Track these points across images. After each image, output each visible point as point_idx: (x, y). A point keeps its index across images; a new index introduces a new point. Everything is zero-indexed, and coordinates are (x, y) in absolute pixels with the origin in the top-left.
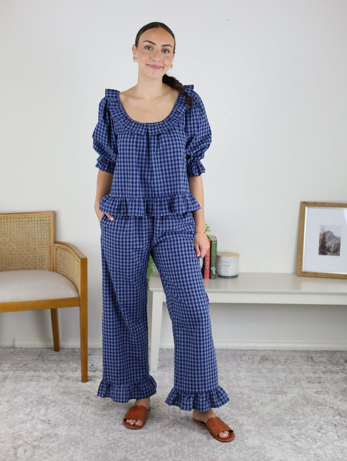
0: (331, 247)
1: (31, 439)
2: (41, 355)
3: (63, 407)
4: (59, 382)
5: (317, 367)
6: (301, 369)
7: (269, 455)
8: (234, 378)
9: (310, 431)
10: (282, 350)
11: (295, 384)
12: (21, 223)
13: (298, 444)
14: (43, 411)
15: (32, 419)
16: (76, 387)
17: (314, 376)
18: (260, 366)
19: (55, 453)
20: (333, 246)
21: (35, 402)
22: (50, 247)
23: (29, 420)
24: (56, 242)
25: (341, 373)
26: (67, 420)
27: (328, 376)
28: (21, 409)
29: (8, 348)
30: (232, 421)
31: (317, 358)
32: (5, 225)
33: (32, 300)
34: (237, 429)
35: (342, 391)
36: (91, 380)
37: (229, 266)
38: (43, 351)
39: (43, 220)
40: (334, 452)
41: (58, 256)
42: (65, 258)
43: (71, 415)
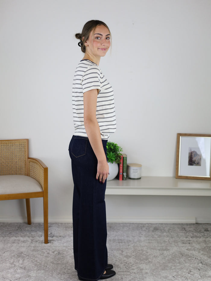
0: (196, 161)
2: (20, 227)
3: (33, 259)
4: (31, 244)
5: (187, 234)
6: (178, 235)
8: (137, 241)
9: (183, 273)
10: (167, 224)
11: (175, 244)
12: (8, 146)
14: (21, 262)
15: (14, 267)
16: (41, 247)
17: (186, 239)
18: (153, 233)
20: (196, 160)
21: (16, 256)
22: (25, 161)
23: (13, 267)
24: (29, 158)
25: (202, 238)
26: (36, 267)
27: (195, 239)
28: (8, 261)
30: (136, 267)
31: (188, 229)
33: (15, 193)
34: (139, 272)
35: (203, 248)
36: (50, 242)
38: (21, 225)
39: (21, 145)
41: (30, 167)
42: (35, 167)
43: (38, 264)
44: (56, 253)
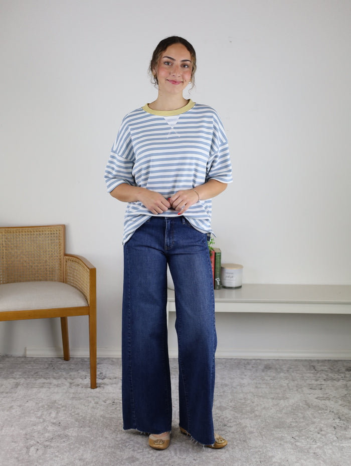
1: (42, 439)
2: (51, 364)
3: (73, 411)
4: (69, 389)
5: (318, 375)
6: (303, 377)
7: (270, 454)
8: (238, 385)
9: (310, 433)
10: (285, 360)
11: (297, 390)
12: (32, 236)
13: (298, 444)
14: (53, 415)
15: (43, 422)
16: (85, 393)
17: (316, 383)
18: (263, 374)
19: (66, 452)
21: (46, 406)
22: (60, 259)
23: (41, 423)
24: (66, 255)
25: (342, 381)
26: (77, 423)
27: (329, 382)
28: (33, 413)
29: (19, 357)
30: (235, 423)
31: (318, 367)
32: (17, 238)
33: (44, 308)
34: (239, 431)
35: (343, 396)
36: (100, 386)
37: (233, 277)
38: (53, 360)
39: (54, 234)
40: (333, 452)
41: (68, 268)
42: (75, 269)
43: (81, 418)
44: (108, 402)
